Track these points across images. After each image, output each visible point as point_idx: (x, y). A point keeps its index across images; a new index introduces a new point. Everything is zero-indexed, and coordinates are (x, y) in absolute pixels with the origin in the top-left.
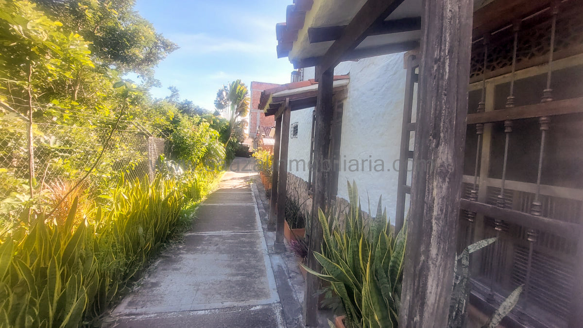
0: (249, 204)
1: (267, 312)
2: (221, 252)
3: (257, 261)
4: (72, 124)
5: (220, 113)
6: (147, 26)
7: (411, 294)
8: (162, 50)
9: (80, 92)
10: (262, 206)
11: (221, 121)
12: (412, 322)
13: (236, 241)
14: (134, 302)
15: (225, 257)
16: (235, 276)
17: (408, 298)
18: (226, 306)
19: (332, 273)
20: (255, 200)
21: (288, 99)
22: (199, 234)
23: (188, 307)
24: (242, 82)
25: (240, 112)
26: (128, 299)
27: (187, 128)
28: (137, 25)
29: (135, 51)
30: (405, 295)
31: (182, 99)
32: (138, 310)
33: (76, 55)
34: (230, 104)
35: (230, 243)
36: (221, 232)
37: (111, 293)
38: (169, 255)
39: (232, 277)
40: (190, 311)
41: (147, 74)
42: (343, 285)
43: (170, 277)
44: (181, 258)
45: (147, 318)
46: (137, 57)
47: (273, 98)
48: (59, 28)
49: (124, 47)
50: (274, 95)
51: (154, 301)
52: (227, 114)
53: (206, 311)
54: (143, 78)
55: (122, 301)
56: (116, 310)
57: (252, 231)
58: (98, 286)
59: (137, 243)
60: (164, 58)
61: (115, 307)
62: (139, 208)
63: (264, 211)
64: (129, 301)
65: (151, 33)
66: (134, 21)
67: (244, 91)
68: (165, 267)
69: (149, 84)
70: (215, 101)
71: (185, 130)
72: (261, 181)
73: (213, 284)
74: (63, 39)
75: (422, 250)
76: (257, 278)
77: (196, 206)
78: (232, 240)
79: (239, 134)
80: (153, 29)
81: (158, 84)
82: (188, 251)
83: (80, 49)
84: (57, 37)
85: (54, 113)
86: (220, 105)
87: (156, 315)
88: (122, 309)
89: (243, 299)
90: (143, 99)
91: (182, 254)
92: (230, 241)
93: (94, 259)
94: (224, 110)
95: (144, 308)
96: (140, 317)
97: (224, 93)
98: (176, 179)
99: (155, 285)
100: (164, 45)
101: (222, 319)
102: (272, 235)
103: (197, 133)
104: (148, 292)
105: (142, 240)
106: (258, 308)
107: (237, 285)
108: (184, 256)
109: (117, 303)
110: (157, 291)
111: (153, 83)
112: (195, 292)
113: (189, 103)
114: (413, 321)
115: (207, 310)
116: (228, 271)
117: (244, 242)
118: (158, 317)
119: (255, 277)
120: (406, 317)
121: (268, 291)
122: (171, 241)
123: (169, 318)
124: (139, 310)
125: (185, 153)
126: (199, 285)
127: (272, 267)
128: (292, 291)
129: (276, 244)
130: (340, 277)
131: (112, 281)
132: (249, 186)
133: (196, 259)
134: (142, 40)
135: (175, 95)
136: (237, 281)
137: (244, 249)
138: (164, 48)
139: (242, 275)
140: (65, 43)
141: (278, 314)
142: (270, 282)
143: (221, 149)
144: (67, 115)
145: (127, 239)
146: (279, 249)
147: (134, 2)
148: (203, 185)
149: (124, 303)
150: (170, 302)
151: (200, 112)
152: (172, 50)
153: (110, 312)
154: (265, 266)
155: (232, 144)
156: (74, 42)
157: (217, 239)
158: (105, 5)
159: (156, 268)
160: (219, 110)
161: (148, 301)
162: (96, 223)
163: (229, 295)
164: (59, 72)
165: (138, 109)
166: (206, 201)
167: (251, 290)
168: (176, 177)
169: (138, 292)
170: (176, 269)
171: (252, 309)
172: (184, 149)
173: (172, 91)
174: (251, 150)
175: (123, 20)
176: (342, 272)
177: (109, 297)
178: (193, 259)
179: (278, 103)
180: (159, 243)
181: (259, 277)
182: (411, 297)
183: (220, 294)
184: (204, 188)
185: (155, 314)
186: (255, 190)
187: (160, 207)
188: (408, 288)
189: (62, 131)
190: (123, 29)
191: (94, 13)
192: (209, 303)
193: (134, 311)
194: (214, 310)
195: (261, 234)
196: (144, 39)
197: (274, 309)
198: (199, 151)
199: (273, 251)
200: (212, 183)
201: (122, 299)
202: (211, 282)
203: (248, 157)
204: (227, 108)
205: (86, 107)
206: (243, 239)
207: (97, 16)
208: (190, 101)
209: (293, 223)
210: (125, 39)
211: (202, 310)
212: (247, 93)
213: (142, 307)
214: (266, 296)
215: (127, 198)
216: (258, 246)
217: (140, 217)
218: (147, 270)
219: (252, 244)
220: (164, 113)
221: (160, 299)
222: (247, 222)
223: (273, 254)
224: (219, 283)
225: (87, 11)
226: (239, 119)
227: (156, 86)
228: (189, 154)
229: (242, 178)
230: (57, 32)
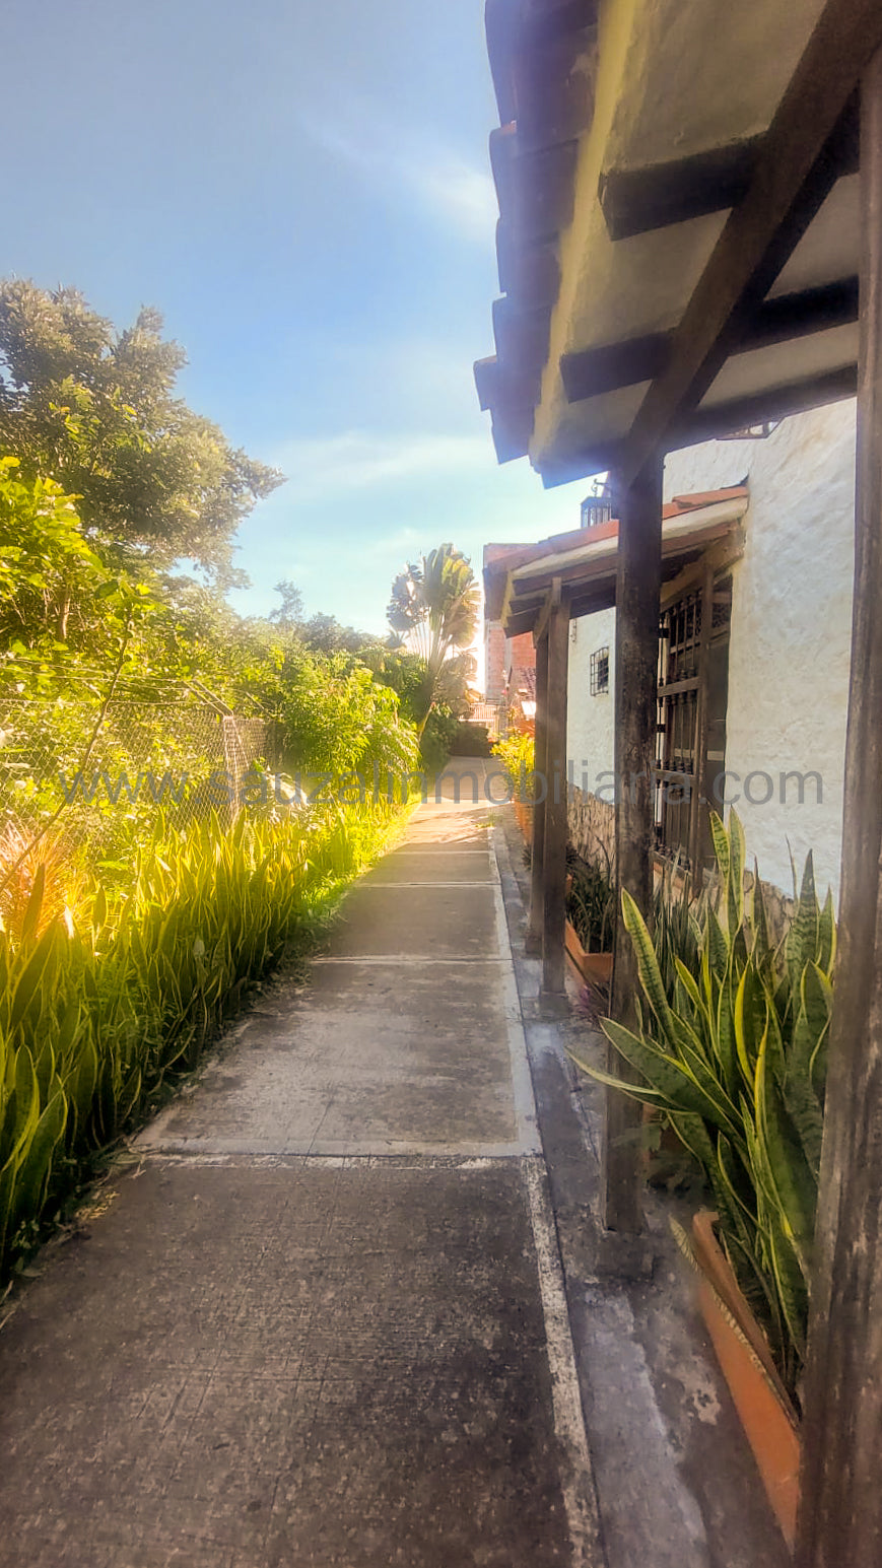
0: (478, 885)
1: (504, 1178)
2: (396, 1011)
3: (489, 1040)
4: (55, 698)
5: (404, 641)
6: (205, 434)
7: (846, 1165)
8: (246, 490)
9: (74, 620)
10: (515, 888)
11: (406, 660)
12: (848, 1254)
13: (436, 982)
14: (181, 1121)
15: (405, 1022)
16: (426, 1074)
17: (837, 1176)
18: (398, 1153)
19: (658, 1083)
20: (496, 872)
21: (557, 581)
22: (346, 960)
23: (305, 1146)
24: (455, 550)
25: (454, 634)
26: (169, 1115)
27: (318, 687)
28: (181, 435)
29: (180, 501)
30: (830, 1167)
31: (308, 614)
32: (188, 1141)
33: (51, 531)
34: (427, 613)
35: (421, 987)
36: (400, 957)
37: (127, 1096)
38: (272, 1011)
39: (418, 1078)
40: (307, 1155)
41: (214, 558)
42: (698, 1121)
43: (268, 1065)
44: (297, 1019)
45: (207, 1163)
46: (187, 518)
47: (514, 582)
48: (13, 472)
49: (156, 495)
50: (519, 573)
51: (228, 1122)
52: (420, 642)
53: (347, 1160)
54: (208, 570)
55: (156, 1118)
56: (142, 1139)
57: (483, 955)
58: (96, 1076)
59: (189, 978)
60: (249, 509)
61: (140, 1132)
62: (195, 894)
63: (519, 901)
64: (172, 1117)
65: (216, 450)
66: (176, 426)
67: (462, 576)
68: (259, 1041)
69: (222, 585)
70: (388, 608)
71: (311, 693)
72: (515, 821)
73: (370, 1091)
74: (21, 498)
75: (872, 1025)
76: (483, 1084)
77: (340, 890)
78: (426, 978)
79: (457, 694)
80: (222, 439)
81: (243, 581)
82: (315, 1003)
83: (57, 515)
84: (10, 494)
85: (18, 673)
86: (401, 618)
87: (227, 1157)
88: (155, 1137)
89: (443, 1138)
90: (213, 622)
91: (301, 1009)
92: (422, 982)
93: (82, 1010)
94: (413, 630)
95: (203, 1140)
96: (193, 1160)
97: (411, 586)
98: (293, 820)
99: (232, 1083)
100: (249, 477)
101: (384, 1186)
102: (535, 967)
103: (340, 698)
104: (215, 1101)
105: (202, 974)
106: (481, 1164)
107: (429, 1099)
108: (306, 1015)
109: (142, 1119)
110: (238, 1098)
111: (230, 579)
112: (323, 1108)
113: (325, 622)
114: (851, 1250)
115: (350, 1156)
116: (411, 1059)
117: (453, 985)
118: (232, 1165)
119: (479, 1082)
120: (832, 1237)
121: (511, 1122)
122: (275, 976)
123: (256, 1170)
124: (191, 1143)
125: (315, 754)
126: (336, 1092)
127: (529, 1058)
128: (579, 1126)
129: (544, 993)
130: (683, 1098)
131: (128, 1067)
132: (484, 834)
133: (332, 1024)
134: (195, 471)
135: (292, 604)
136: (431, 1088)
137: (455, 1004)
138: (250, 485)
139: (446, 1073)
140: (26, 506)
141: (533, 1187)
142: (520, 1099)
143: (407, 737)
144: (45, 676)
145: (168, 968)
146: (551, 1006)
147: (171, 378)
148: (358, 835)
149: (161, 1122)
150: (262, 1129)
151: (352, 643)
152: (269, 487)
153: (127, 1140)
154: (509, 1052)
155: (440, 723)
156: (43, 501)
157: (387, 974)
158: (107, 397)
159: (238, 1042)
160: (401, 633)
161: (211, 1123)
162: (96, 928)
163: (407, 1123)
164: (18, 575)
165: (200, 649)
166: (367, 877)
167: (466, 1114)
168: (294, 815)
169: (192, 1097)
170: (285, 1048)
171: (464, 1166)
172: (313, 742)
173: (285, 595)
174: (492, 735)
175: (150, 427)
176: (689, 1082)
177: (122, 1107)
178: (325, 1024)
179: (533, 595)
180: (245, 979)
181: (490, 1081)
182: (846, 1178)
183: (385, 1118)
184: (362, 844)
185: (225, 1155)
186: (500, 846)
187: (245, 890)
188: (839, 1144)
189: (33, 713)
190: (149, 450)
191: (83, 422)
192: (356, 1140)
193: (180, 1144)
194: (366, 1160)
195: (507, 966)
196: (199, 469)
197: (523, 1173)
198: (349, 746)
199: (534, 1012)
200: (385, 828)
201: (157, 1112)
202: (365, 1085)
203: (485, 757)
204: (421, 624)
205: (82, 654)
206: (457, 978)
207: (91, 428)
208: (330, 616)
209: (592, 937)
210: (154, 475)
211: (337, 1156)
212: (471, 578)
213: (198, 1137)
214: (507, 1133)
215: (168, 869)
216: (494, 997)
217: (196, 914)
218: (217, 1045)
219: (480, 992)
220: (262, 655)
221: (239, 1119)
222: (473, 934)
223: (534, 1020)
224: (384, 1089)
225: (67, 419)
226: (452, 653)
227: (239, 587)
228: (326, 755)
229: (465, 814)
230: (10, 483)
